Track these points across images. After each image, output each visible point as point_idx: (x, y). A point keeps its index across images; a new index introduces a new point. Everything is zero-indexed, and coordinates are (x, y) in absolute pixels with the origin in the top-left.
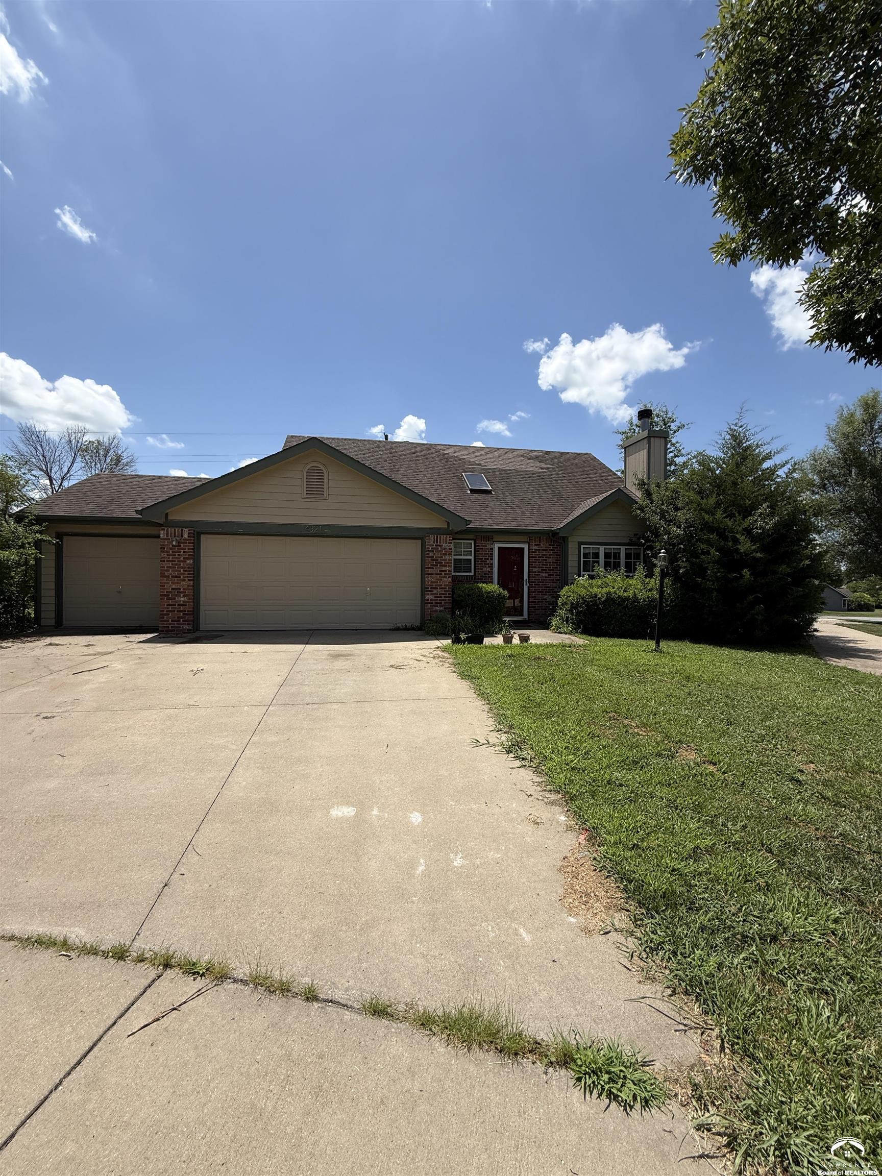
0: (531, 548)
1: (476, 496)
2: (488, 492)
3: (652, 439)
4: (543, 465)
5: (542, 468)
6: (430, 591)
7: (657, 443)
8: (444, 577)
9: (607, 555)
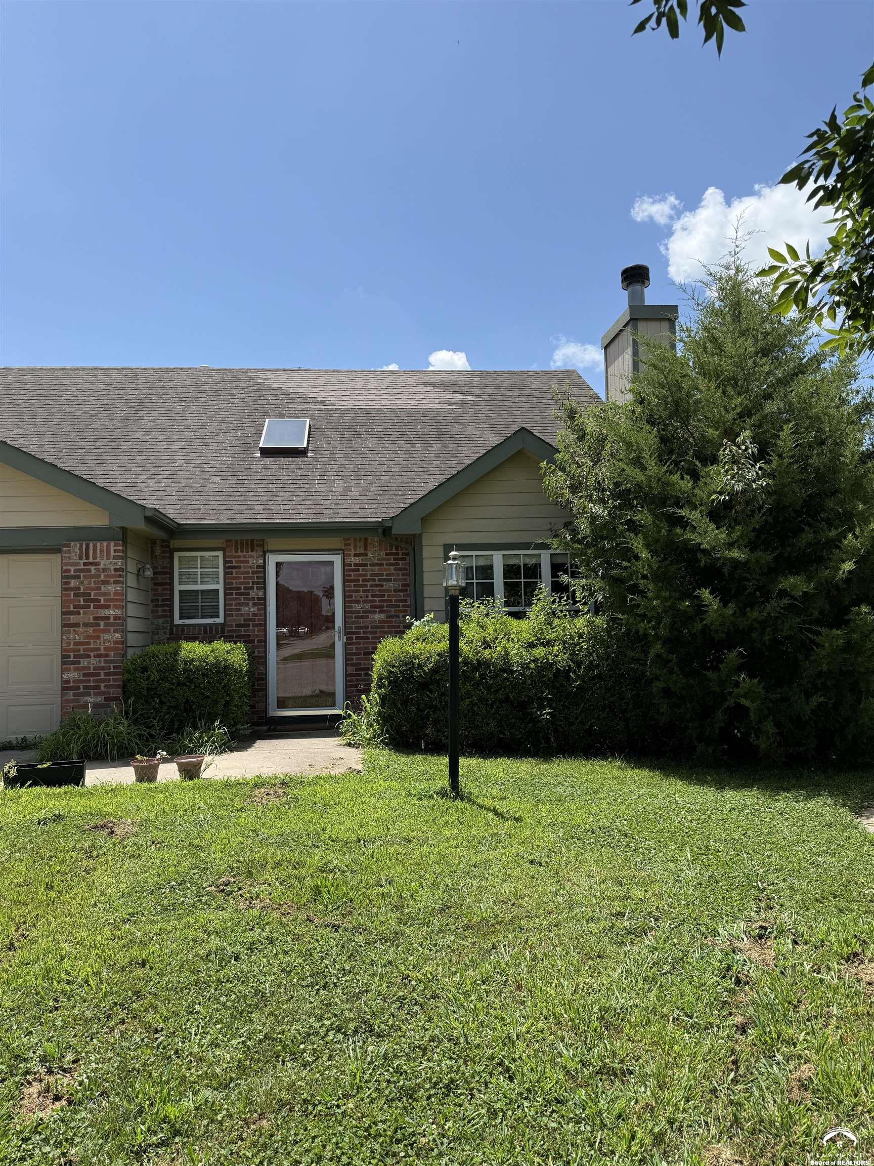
0: (348, 561)
1: (269, 461)
2: (301, 453)
3: (641, 325)
4: (458, 398)
5: (450, 403)
6: (73, 663)
7: (650, 332)
8: (104, 631)
9: (510, 571)
